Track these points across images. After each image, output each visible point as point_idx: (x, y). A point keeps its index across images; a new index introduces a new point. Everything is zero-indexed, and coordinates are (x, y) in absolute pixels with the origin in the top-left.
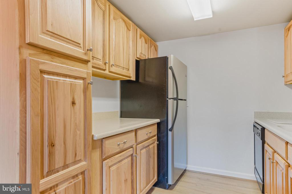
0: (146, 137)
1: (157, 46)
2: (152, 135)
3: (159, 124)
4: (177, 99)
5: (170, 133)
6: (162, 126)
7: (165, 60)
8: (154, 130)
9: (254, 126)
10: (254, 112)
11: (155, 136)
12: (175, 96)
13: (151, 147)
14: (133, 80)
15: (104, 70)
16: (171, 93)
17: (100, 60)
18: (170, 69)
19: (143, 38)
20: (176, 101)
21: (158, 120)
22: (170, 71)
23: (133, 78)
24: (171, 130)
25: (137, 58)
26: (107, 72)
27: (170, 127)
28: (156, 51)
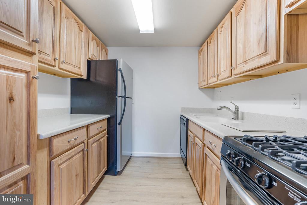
0: (97, 132)
1: (107, 50)
2: (102, 129)
3: (108, 119)
4: (125, 97)
5: (118, 127)
6: (111, 120)
7: (115, 63)
8: (105, 125)
9: (181, 118)
10: (181, 108)
11: (105, 130)
12: (124, 95)
13: (101, 140)
14: (84, 78)
15: (54, 66)
16: (120, 91)
17: (49, 55)
18: (119, 70)
19: (94, 41)
20: (124, 99)
21: (108, 116)
22: (119, 73)
23: (85, 77)
24: (120, 124)
25: (89, 58)
26: (56, 68)
27: (118, 121)
28: (107, 54)
